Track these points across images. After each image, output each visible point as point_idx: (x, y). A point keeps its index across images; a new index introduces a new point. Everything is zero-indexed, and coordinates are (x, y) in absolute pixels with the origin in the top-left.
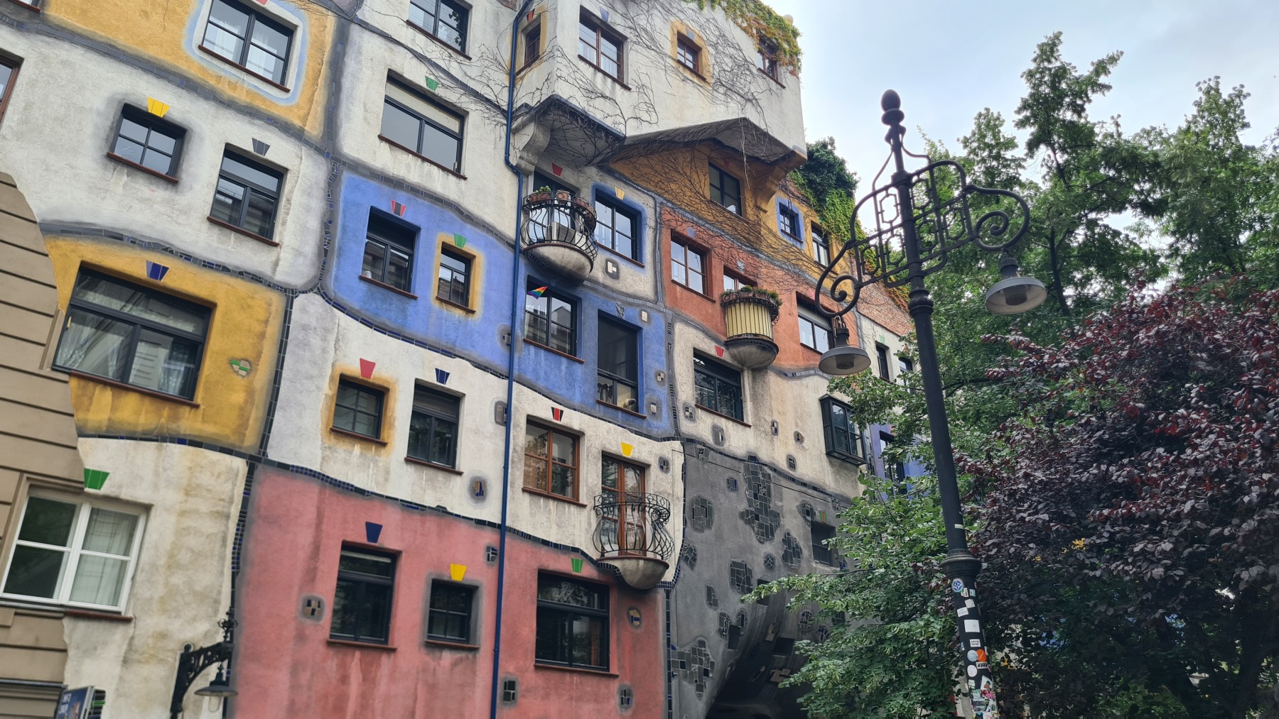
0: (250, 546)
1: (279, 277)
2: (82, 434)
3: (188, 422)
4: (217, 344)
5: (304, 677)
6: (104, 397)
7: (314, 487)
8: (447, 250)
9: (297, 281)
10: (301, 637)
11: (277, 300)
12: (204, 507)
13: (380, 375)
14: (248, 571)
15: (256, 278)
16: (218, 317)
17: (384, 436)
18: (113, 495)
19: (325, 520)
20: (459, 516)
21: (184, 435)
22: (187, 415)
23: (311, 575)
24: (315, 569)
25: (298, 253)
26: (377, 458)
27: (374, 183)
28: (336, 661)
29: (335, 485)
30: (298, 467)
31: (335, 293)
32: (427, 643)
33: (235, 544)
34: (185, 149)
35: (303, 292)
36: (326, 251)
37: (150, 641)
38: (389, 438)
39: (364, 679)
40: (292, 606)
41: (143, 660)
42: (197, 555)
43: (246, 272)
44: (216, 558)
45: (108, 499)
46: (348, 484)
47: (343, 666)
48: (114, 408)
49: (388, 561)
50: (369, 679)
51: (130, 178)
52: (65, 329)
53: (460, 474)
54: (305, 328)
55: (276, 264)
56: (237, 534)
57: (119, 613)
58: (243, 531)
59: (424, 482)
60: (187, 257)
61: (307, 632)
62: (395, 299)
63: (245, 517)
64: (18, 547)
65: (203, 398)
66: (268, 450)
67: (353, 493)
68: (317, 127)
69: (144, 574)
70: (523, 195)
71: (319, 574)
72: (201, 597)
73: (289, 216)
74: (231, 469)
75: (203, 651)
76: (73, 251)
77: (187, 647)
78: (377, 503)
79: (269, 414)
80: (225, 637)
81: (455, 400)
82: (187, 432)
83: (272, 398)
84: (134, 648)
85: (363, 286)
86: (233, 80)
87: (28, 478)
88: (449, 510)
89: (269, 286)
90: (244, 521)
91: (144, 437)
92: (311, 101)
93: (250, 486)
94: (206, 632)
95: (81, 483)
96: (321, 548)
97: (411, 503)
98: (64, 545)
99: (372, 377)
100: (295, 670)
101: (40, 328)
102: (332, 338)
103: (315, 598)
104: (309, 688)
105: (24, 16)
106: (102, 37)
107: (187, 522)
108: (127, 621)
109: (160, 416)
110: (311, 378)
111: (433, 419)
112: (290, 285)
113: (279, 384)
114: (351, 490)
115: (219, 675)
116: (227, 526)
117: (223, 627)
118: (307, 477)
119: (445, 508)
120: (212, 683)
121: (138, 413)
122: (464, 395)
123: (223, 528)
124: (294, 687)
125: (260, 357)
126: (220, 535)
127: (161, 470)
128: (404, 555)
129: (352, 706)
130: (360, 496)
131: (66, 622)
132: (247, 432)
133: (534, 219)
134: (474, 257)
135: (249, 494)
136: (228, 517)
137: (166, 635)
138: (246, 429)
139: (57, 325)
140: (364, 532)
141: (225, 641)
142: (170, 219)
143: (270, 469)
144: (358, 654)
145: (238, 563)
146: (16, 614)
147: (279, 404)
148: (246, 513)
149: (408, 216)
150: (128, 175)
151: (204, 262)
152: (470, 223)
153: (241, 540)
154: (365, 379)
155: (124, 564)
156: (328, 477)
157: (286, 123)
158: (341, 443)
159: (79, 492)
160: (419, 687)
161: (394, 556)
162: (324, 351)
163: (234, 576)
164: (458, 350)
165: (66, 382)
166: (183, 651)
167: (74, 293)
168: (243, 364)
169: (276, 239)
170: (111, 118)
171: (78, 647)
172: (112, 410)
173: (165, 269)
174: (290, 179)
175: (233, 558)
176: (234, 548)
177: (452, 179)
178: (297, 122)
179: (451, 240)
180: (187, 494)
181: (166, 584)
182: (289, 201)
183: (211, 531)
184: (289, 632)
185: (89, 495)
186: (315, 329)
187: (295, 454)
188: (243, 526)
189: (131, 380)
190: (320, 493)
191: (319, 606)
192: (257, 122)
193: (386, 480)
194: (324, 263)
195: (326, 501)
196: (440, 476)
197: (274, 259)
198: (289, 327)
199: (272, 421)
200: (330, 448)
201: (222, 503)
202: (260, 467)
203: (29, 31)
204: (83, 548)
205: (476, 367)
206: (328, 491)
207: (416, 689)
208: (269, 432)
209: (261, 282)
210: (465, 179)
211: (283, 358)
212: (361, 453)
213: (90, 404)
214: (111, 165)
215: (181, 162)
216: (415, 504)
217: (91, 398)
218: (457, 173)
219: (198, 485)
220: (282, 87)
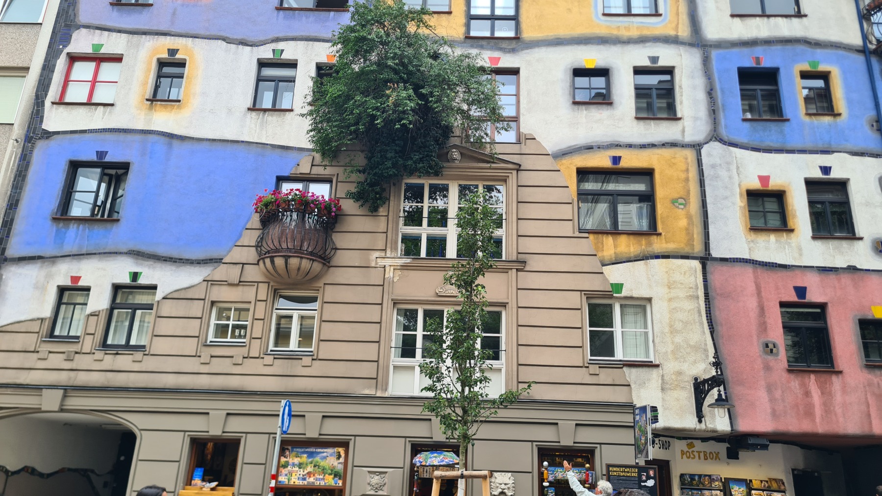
0: (717, 314)
1: (689, 138)
2: (604, 265)
3: (658, 245)
4: (661, 193)
5: (778, 394)
6: (609, 240)
7: (749, 270)
8: (805, 75)
9: (699, 137)
10: (767, 368)
11: (690, 154)
12: (682, 294)
13: (775, 184)
14: (720, 329)
15: (673, 145)
16: (657, 176)
17: (791, 224)
18: (629, 295)
19: (763, 290)
20: (869, 270)
21: (658, 253)
22: (656, 240)
23: (763, 327)
24: (765, 323)
25: (696, 119)
26: (789, 241)
27: (736, 50)
28: (797, 382)
29: (763, 265)
30: (734, 258)
31: (727, 136)
32: (865, 365)
33: (707, 313)
34: (611, 81)
35: (706, 143)
36: (714, 111)
37: (673, 377)
38: (794, 225)
39: (822, 393)
40: (756, 349)
41: (672, 388)
42: (686, 323)
43: (666, 143)
44: (698, 324)
45: (626, 298)
46: (773, 263)
47: (803, 385)
48: (615, 246)
49: (818, 310)
50: (826, 393)
51: (587, 111)
52: (579, 208)
53: (861, 239)
54: (713, 166)
55: (683, 131)
56: (706, 308)
57: (652, 362)
58: (709, 305)
59: (831, 251)
60: (630, 146)
61: (771, 364)
62: (773, 126)
63: (708, 296)
64: (590, 331)
65: (662, 228)
66: (711, 252)
67: (778, 268)
68: (686, 29)
69: (658, 338)
70: (862, 6)
71: (769, 326)
72: (696, 348)
73: (683, 97)
74: (691, 268)
75: (705, 381)
76: (571, 164)
77: (696, 379)
78: (798, 272)
79: (705, 229)
80: (717, 372)
81: (842, 185)
82: (659, 251)
83: (704, 218)
84: (665, 382)
85: (747, 125)
86: (626, 25)
87: (584, 294)
88: (859, 267)
89: (683, 146)
90: (708, 299)
91: (635, 259)
92: (677, 14)
93: (706, 276)
94: (705, 370)
95: (611, 291)
96: (766, 309)
97: (825, 267)
98: (612, 327)
99: (770, 186)
100: (770, 388)
101: (567, 212)
102: (733, 168)
103: (771, 342)
104: (783, 400)
105: (514, 44)
106: (552, 36)
107: (674, 304)
108: (657, 366)
109: (641, 245)
110: (726, 198)
111: (827, 203)
112: (696, 141)
113: (707, 208)
114: (776, 267)
115: (720, 395)
116: (698, 303)
117: (714, 366)
118: (742, 264)
119: (855, 267)
120: (717, 400)
121: (629, 246)
122: (848, 179)
123: (697, 305)
124: (772, 400)
125: (689, 194)
126: (696, 310)
127: (650, 276)
128: (829, 305)
129: (818, 411)
130: (784, 269)
131: (625, 369)
132: (695, 243)
133: (876, 21)
134: (829, 72)
135: (707, 281)
136: (698, 298)
137: (681, 373)
138: (693, 241)
139: (574, 207)
140: (793, 293)
141: (717, 374)
142: (614, 127)
143: (715, 263)
144: (812, 376)
145: (712, 325)
146: (600, 367)
147: (710, 220)
148: (708, 293)
149: (766, 63)
150: (586, 110)
151: (640, 145)
152: (819, 48)
153: (710, 311)
154: (765, 188)
155: (646, 334)
156: (757, 261)
157: (666, 37)
158: (760, 236)
159: (611, 297)
160: (869, 396)
161: (823, 306)
162: (730, 177)
163: (712, 333)
164: (834, 147)
165: (588, 238)
166: (694, 382)
167: (578, 186)
168: (681, 201)
169: (679, 115)
170: (569, 80)
171: (635, 383)
172: (614, 248)
173: (620, 158)
174: (677, 73)
175: (708, 323)
176: (707, 316)
177: (795, 21)
178: (672, 33)
179: (806, 67)
180: (669, 288)
181: (673, 343)
182: (680, 87)
183: (689, 308)
184: (759, 364)
185: (617, 298)
186: (720, 165)
187: (730, 250)
188: (709, 302)
189: (620, 228)
190: (754, 272)
191: (775, 347)
192: (648, 44)
193: (801, 255)
194: (715, 119)
195: (760, 277)
196: (845, 244)
197: (681, 128)
198: (702, 169)
199: (708, 232)
200: (752, 241)
201: (692, 290)
202: (709, 263)
203: (518, 51)
204: (622, 328)
205: (853, 155)
206: (760, 270)
207: (866, 398)
208: (709, 240)
209: (677, 146)
210: (806, 16)
211: (704, 190)
212: (776, 240)
213: (603, 247)
214: (576, 107)
215: (611, 90)
216: (829, 268)
217: (602, 243)
218: (799, 15)
219: (674, 281)
220: (657, 15)
